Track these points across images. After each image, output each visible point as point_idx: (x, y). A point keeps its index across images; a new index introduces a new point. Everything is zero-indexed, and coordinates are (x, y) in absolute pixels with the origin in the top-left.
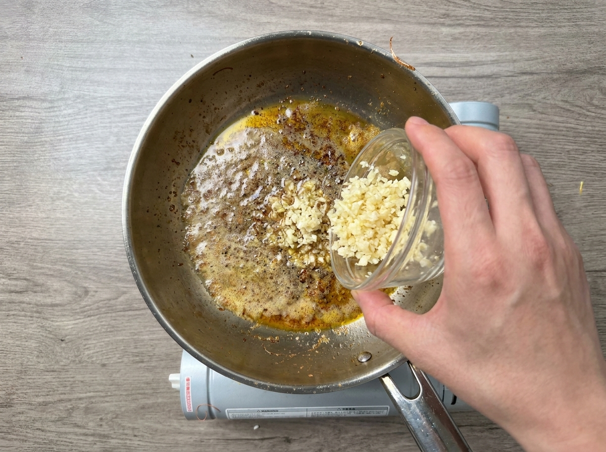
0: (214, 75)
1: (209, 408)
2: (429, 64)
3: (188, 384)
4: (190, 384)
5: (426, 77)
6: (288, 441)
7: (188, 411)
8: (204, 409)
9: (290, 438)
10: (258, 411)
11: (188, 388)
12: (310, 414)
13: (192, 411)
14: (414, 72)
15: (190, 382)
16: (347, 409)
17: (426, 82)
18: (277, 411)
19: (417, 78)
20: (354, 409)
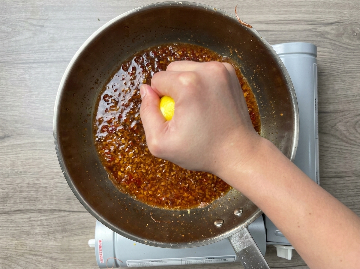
1: (115, 260)
2: (260, 22)
3: (100, 244)
5: (258, 31)
7: (101, 263)
8: (112, 261)
10: (149, 261)
11: (100, 247)
12: (184, 263)
13: (104, 262)
15: (102, 243)
16: (209, 258)
17: (258, 34)
18: (161, 261)
20: (214, 258)
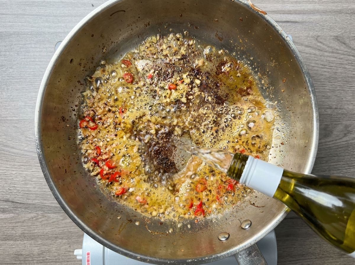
0: (111, 16)
3: (88, 257)
4: (90, 257)
11: (88, 261)
14: (266, 16)
15: (90, 256)
19: (267, 21)
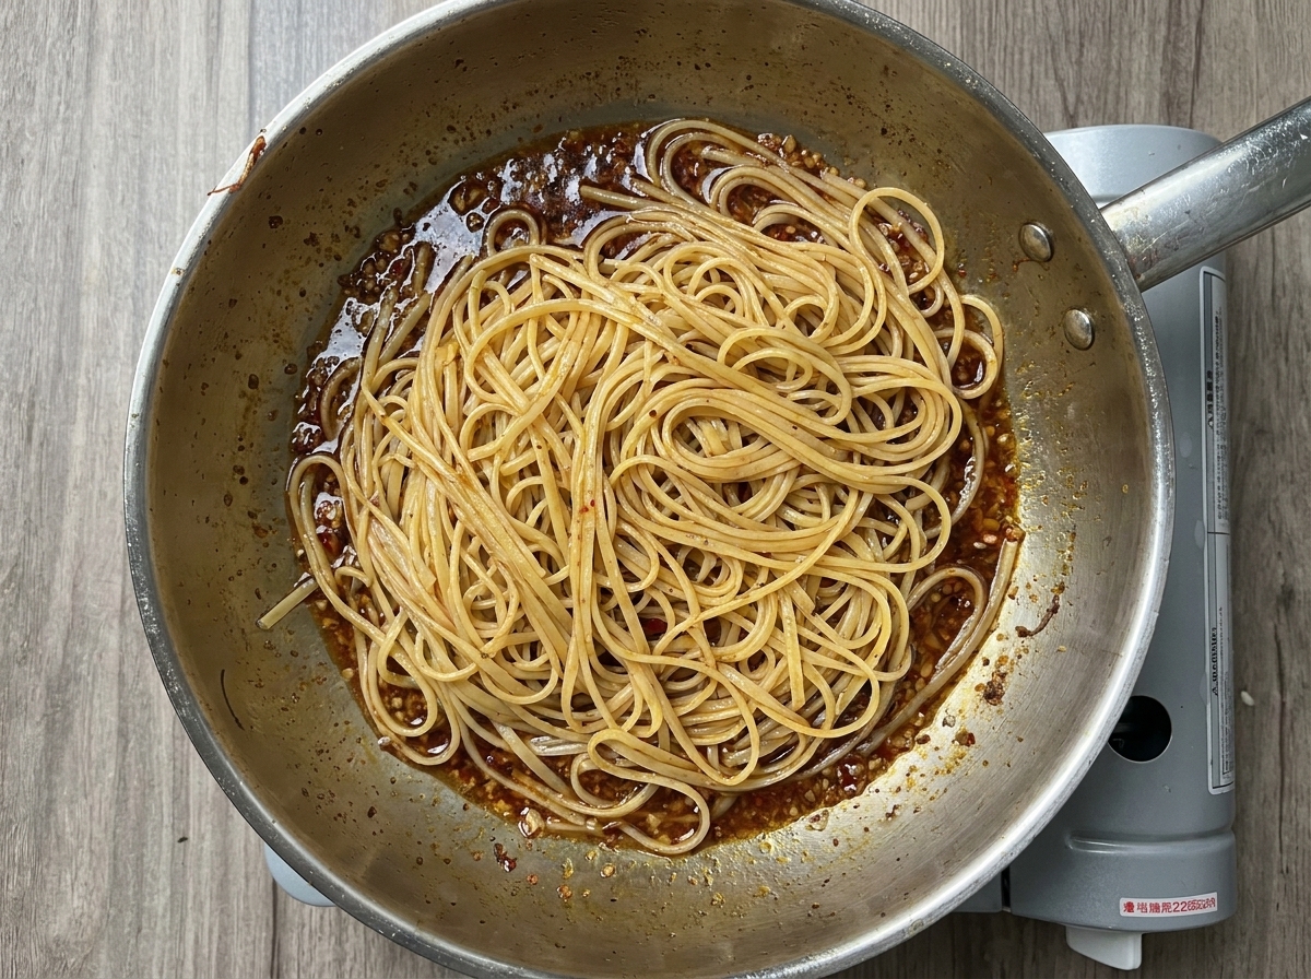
6: (1287, 597)
9: (1279, 590)
12: (1221, 526)
13: (1214, 895)
18: (1213, 631)
20: (1209, 374)
